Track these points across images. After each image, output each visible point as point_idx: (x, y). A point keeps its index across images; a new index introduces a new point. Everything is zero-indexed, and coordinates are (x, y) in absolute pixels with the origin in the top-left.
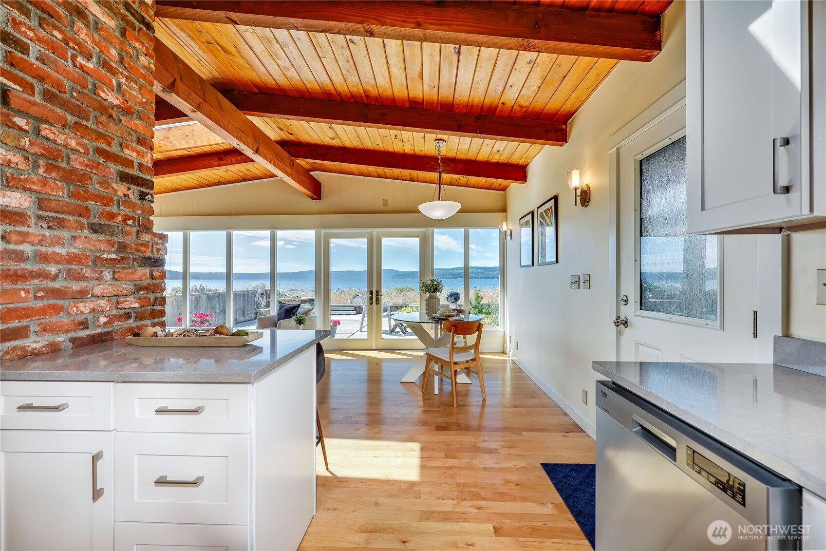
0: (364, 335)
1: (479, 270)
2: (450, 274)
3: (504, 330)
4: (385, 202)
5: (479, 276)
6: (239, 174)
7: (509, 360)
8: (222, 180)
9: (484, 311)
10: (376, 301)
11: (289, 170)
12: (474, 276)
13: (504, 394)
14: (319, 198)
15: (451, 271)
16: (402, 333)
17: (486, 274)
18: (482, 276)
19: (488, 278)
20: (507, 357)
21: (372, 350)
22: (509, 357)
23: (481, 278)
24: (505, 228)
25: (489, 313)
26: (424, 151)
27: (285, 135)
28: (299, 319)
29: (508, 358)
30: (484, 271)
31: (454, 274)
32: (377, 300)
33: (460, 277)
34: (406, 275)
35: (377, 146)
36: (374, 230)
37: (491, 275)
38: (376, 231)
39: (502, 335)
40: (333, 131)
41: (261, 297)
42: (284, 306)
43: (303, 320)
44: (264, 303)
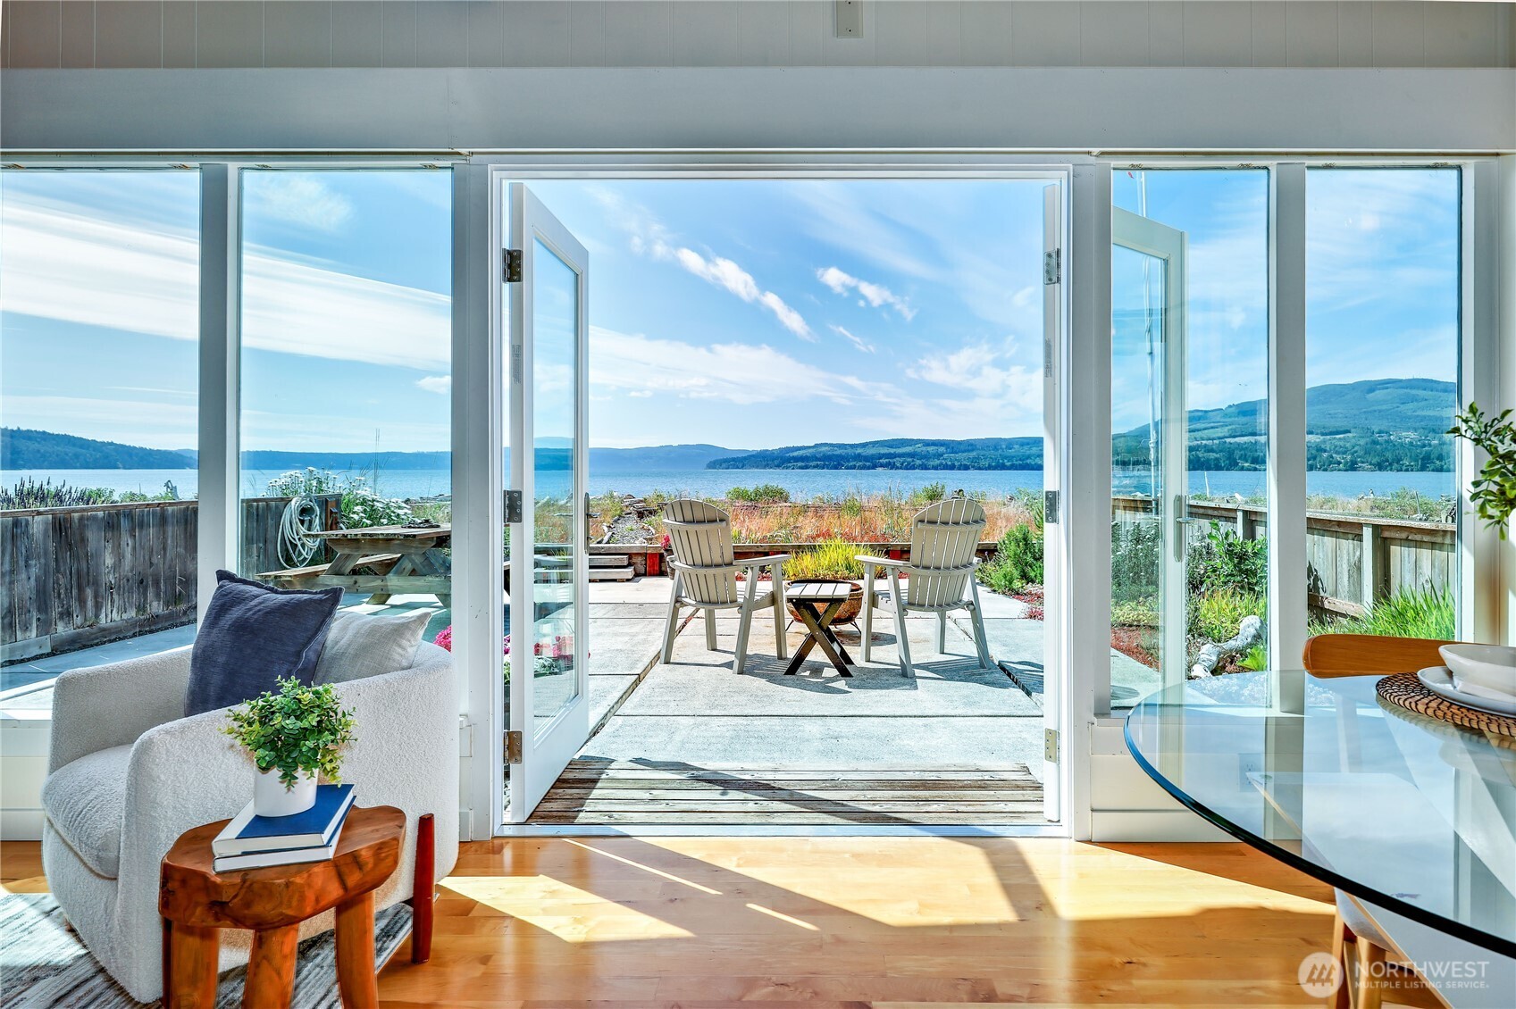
1: (931, 449)
2: (858, 457)
5: (931, 463)
12: (918, 462)
15: (859, 451)
16: (835, 672)
17: (949, 457)
18: (937, 462)
19: (952, 467)
23: (935, 468)
28: (276, 728)
30: (942, 449)
31: (866, 458)
33: (882, 466)
34: (745, 458)
37: (958, 461)
41: (302, 522)
42: (239, 599)
43: (320, 728)
44: (313, 544)
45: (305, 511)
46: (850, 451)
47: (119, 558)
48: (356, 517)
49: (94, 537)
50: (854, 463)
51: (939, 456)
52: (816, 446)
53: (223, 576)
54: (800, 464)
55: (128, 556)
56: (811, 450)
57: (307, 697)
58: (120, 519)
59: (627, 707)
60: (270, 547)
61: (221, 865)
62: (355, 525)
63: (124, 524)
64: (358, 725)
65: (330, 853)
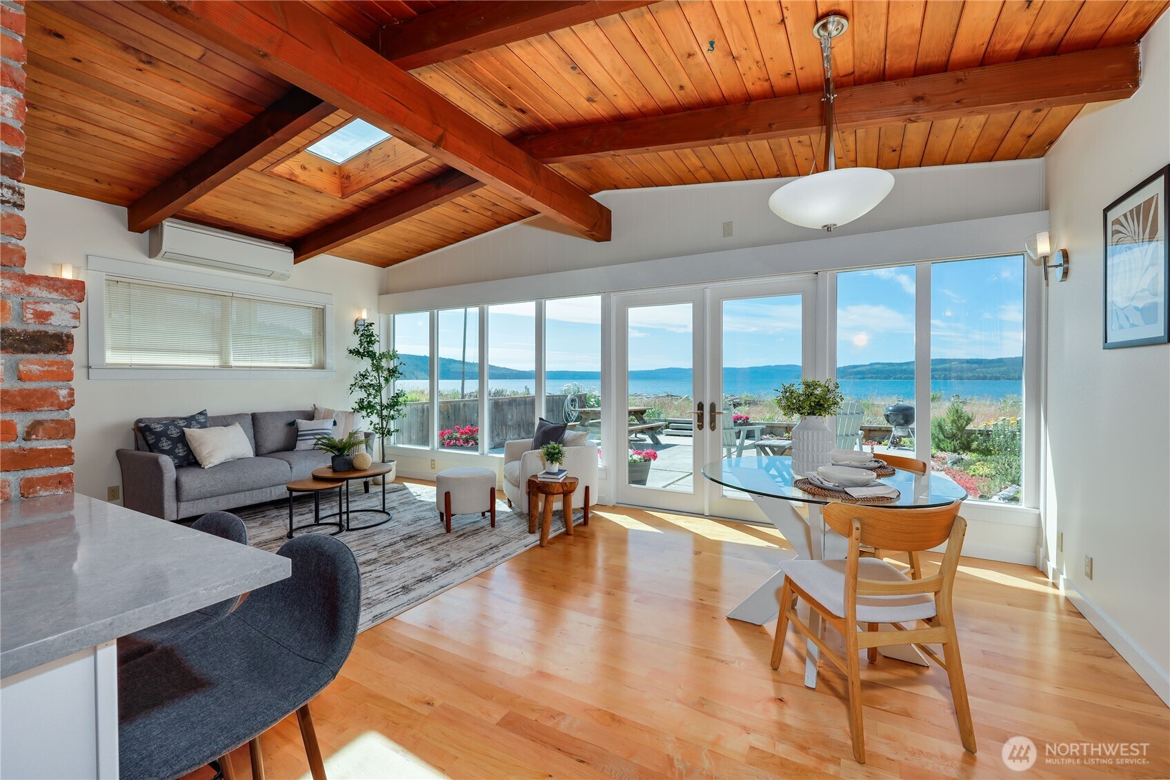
0: (687, 486)
3: (1036, 511)
4: (727, 228)
5: (965, 375)
6: (486, 214)
7: (1057, 597)
8: (469, 229)
9: (975, 445)
10: (711, 423)
11: (528, 183)
13: (1034, 666)
14: (607, 237)
17: (981, 371)
19: (984, 378)
20: (1046, 584)
21: (701, 515)
22: (1055, 586)
24: (1043, 247)
25: (987, 452)
26: (793, 76)
27: (515, 116)
28: (550, 453)
29: (1050, 590)
32: (713, 420)
35: (682, 92)
36: (705, 285)
37: (990, 373)
38: (710, 289)
39: (1031, 522)
40: (583, 78)
41: (572, 405)
42: (544, 425)
43: (558, 453)
44: (575, 414)
45: (573, 401)
46: (897, 367)
47: (512, 416)
48: (592, 403)
49: (505, 408)
50: (901, 375)
51: (973, 370)
52: (871, 364)
53: (541, 419)
54: (858, 376)
55: (515, 416)
56: (866, 367)
57: (556, 446)
58: (513, 402)
59: (678, 483)
60: (560, 414)
61: (539, 480)
62: (593, 406)
63: (514, 404)
64: (566, 454)
65: (560, 481)
